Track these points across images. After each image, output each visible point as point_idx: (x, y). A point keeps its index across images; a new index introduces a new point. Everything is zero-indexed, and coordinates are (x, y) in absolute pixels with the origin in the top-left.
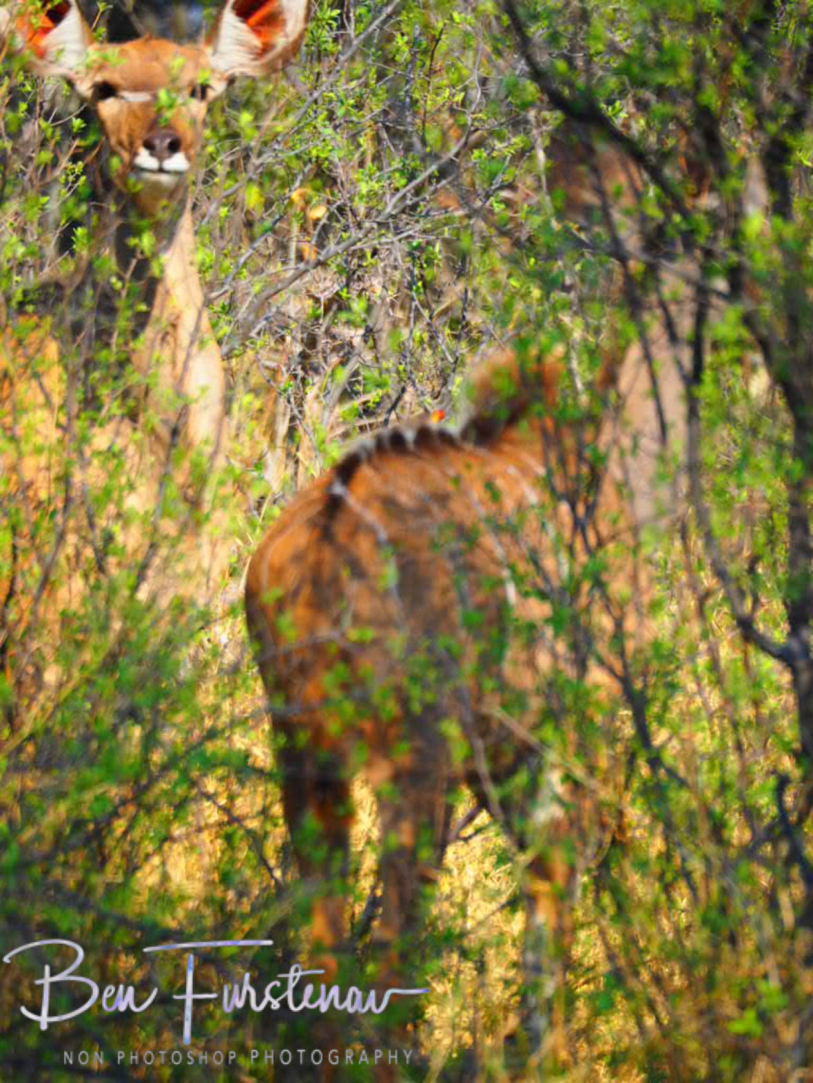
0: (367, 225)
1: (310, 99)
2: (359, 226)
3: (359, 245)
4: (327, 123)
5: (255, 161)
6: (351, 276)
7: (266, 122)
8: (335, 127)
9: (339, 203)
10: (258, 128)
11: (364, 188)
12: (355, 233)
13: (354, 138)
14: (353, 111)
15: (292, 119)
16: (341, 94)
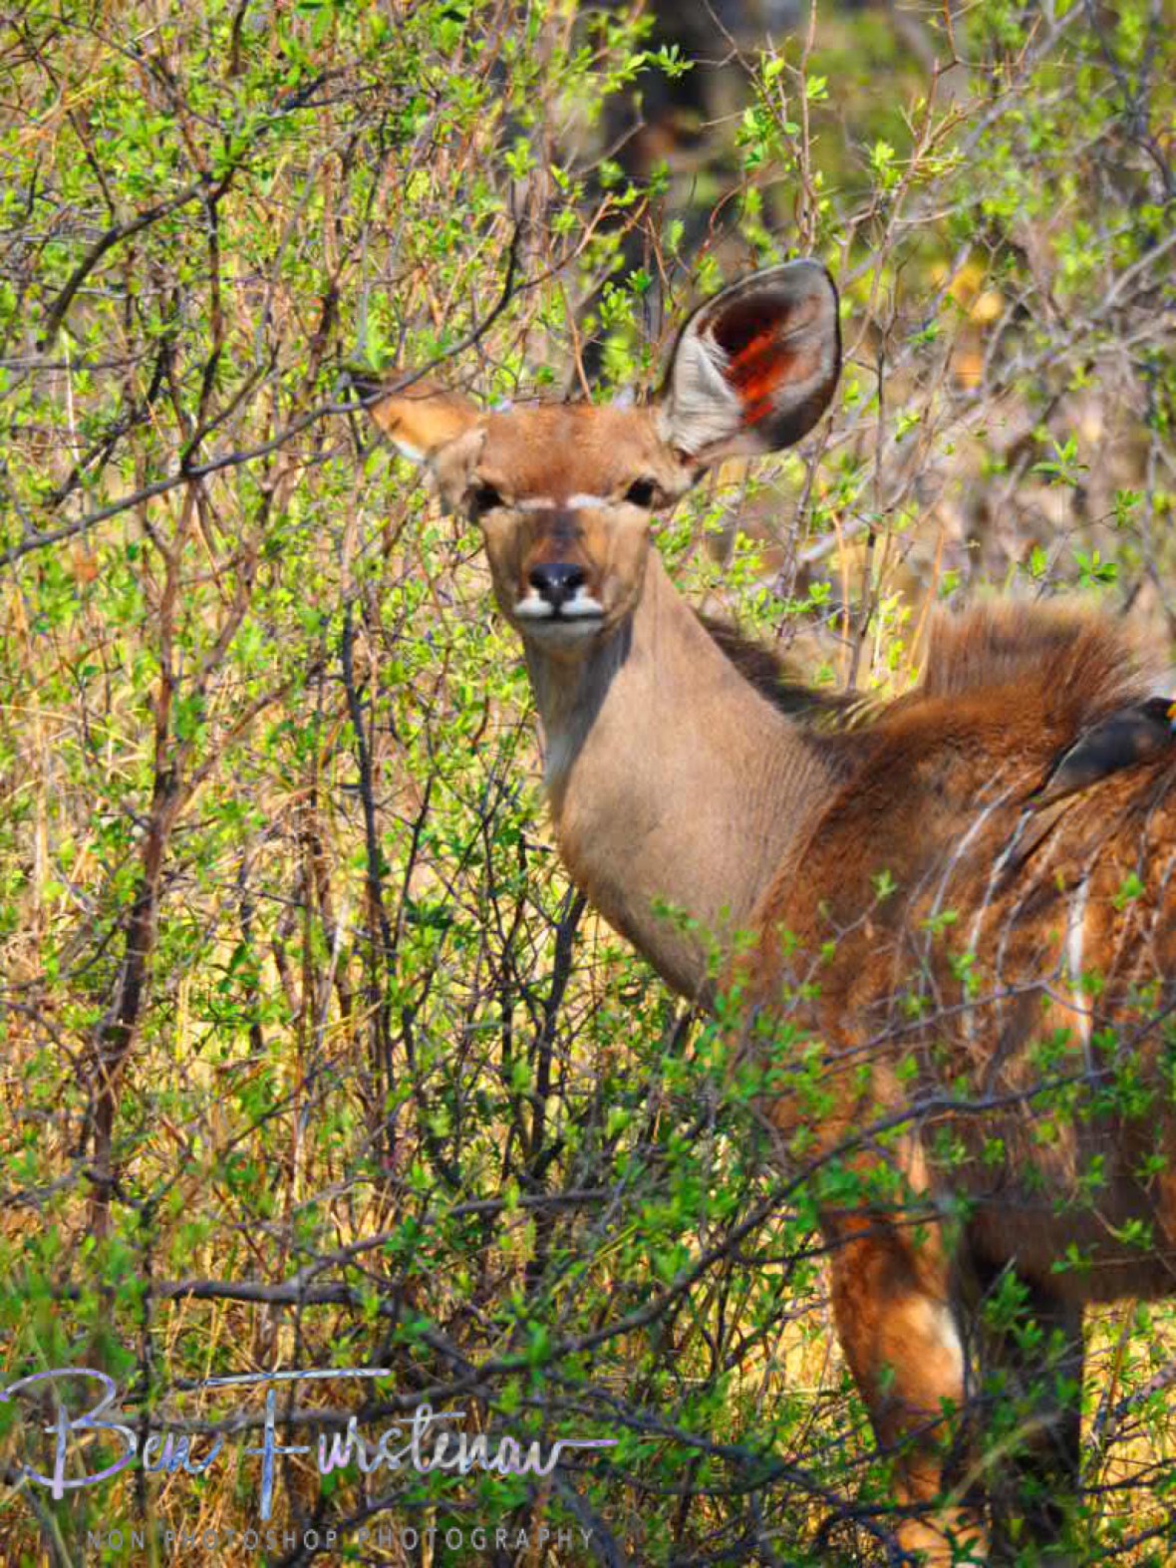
0: (1076, 323)
1: (982, 123)
2: (1063, 324)
3: (1064, 356)
4: (1011, 160)
5: (896, 222)
6: (1050, 407)
7: (916, 159)
8: (1025, 167)
9: (1030, 290)
10: (902, 168)
11: (1071, 265)
12: (1059, 338)
13: (1053, 184)
14: (1052, 139)
15: (956, 153)
16: (1034, 112)
